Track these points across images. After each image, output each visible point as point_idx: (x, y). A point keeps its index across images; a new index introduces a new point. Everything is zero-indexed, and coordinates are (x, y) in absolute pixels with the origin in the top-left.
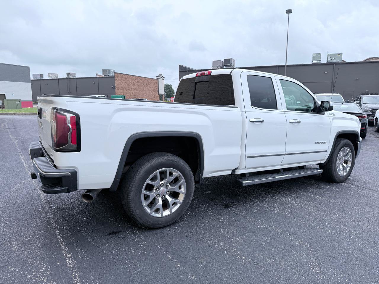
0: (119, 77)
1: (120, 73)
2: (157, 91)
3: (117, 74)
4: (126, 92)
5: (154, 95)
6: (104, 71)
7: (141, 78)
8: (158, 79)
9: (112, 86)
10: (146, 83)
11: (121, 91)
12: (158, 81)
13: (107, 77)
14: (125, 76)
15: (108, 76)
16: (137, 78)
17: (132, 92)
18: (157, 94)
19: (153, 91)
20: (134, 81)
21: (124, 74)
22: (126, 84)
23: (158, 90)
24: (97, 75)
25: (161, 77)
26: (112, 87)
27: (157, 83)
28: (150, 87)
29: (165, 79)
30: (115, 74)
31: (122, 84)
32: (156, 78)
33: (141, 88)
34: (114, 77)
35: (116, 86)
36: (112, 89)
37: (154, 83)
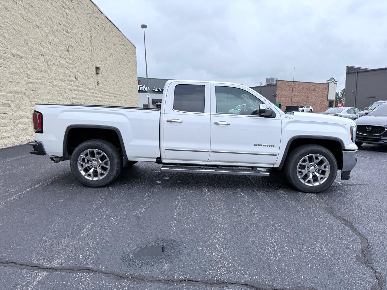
0: (282, 84)
1: (282, 81)
2: (326, 97)
3: (279, 82)
4: (288, 99)
5: (321, 102)
6: (268, 80)
7: (307, 84)
8: (328, 83)
9: (274, 94)
10: (312, 88)
11: (282, 98)
12: (328, 85)
13: (270, 86)
14: (288, 83)
15: (271, 84)
16: (302, 84)
17: (295, 99)
18: (326, 100)
19: (321, 97)
20: (299, 87)
21: (287, 81)
22: (289, 91)
23: (328, 95)
24: (261, 84)
25: (333, 81)
26: (273, 96)
27: (327, 88)
28: (318, 93)
29: (337, 83)
30: (278, 82)
31: (284, 91)
32: (326, 82)
33: (306, 94)
34: (276, 85)
35: (277, 93)
36: (274, 97)
37: (322, 88)
